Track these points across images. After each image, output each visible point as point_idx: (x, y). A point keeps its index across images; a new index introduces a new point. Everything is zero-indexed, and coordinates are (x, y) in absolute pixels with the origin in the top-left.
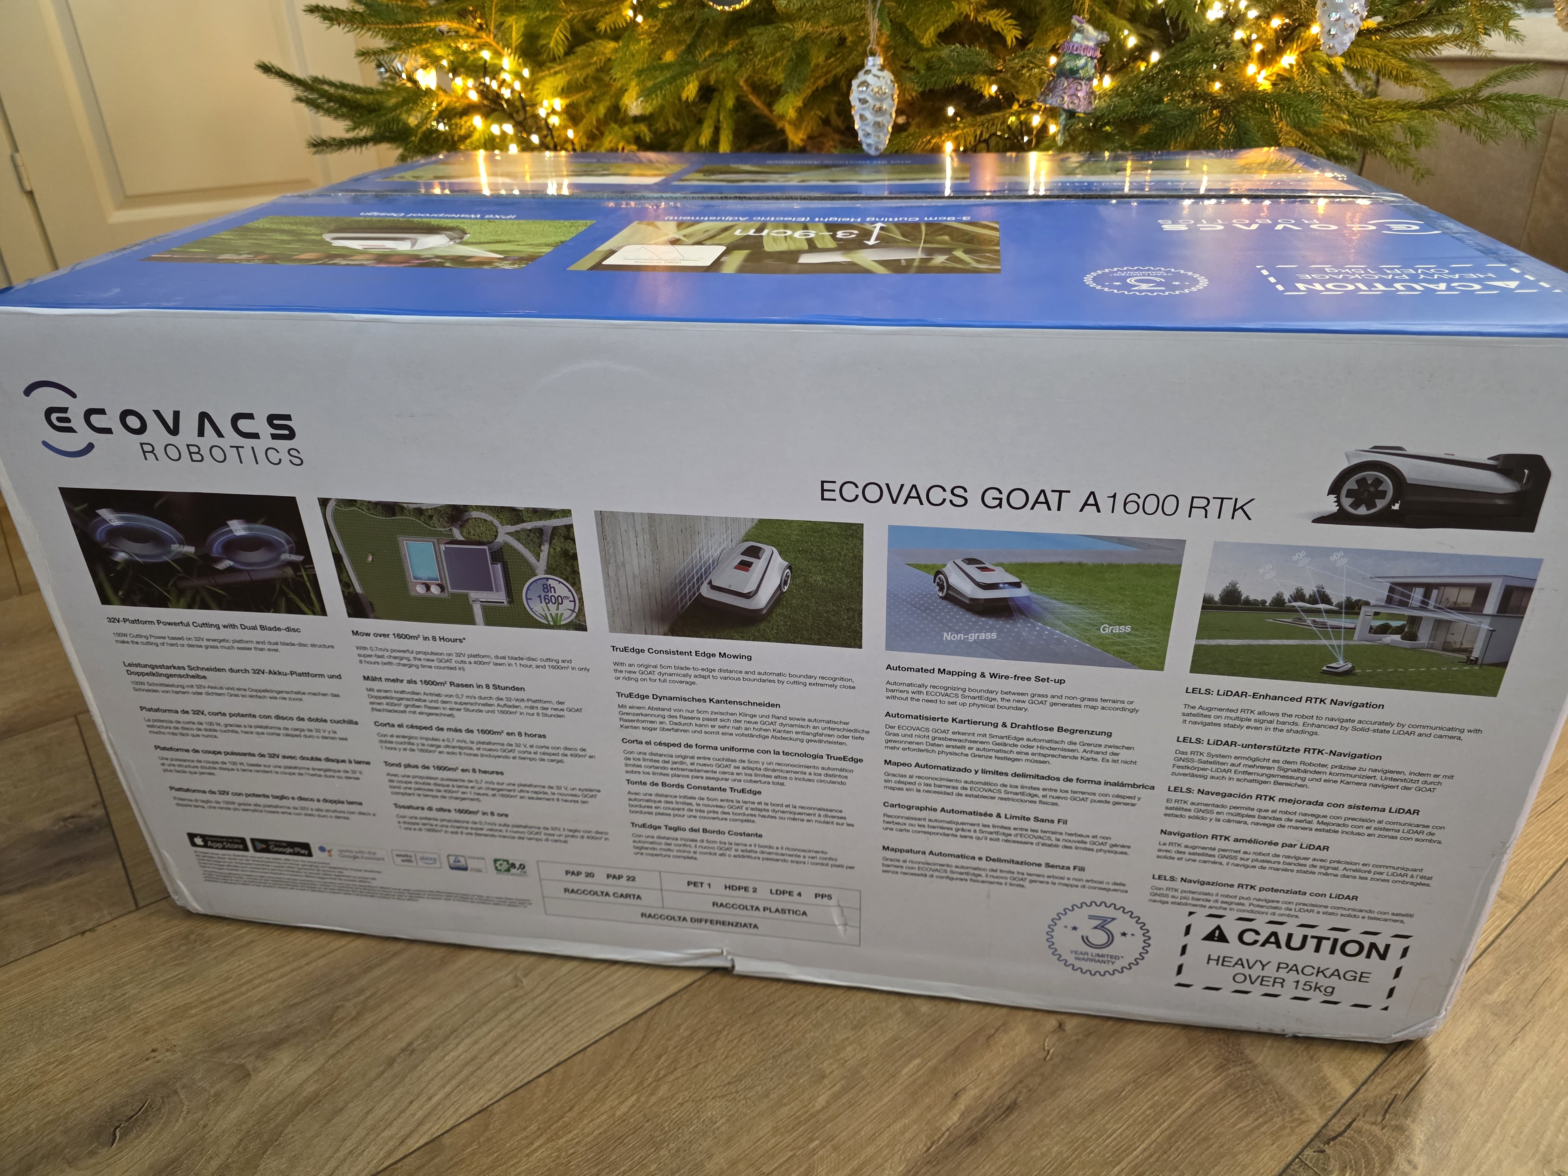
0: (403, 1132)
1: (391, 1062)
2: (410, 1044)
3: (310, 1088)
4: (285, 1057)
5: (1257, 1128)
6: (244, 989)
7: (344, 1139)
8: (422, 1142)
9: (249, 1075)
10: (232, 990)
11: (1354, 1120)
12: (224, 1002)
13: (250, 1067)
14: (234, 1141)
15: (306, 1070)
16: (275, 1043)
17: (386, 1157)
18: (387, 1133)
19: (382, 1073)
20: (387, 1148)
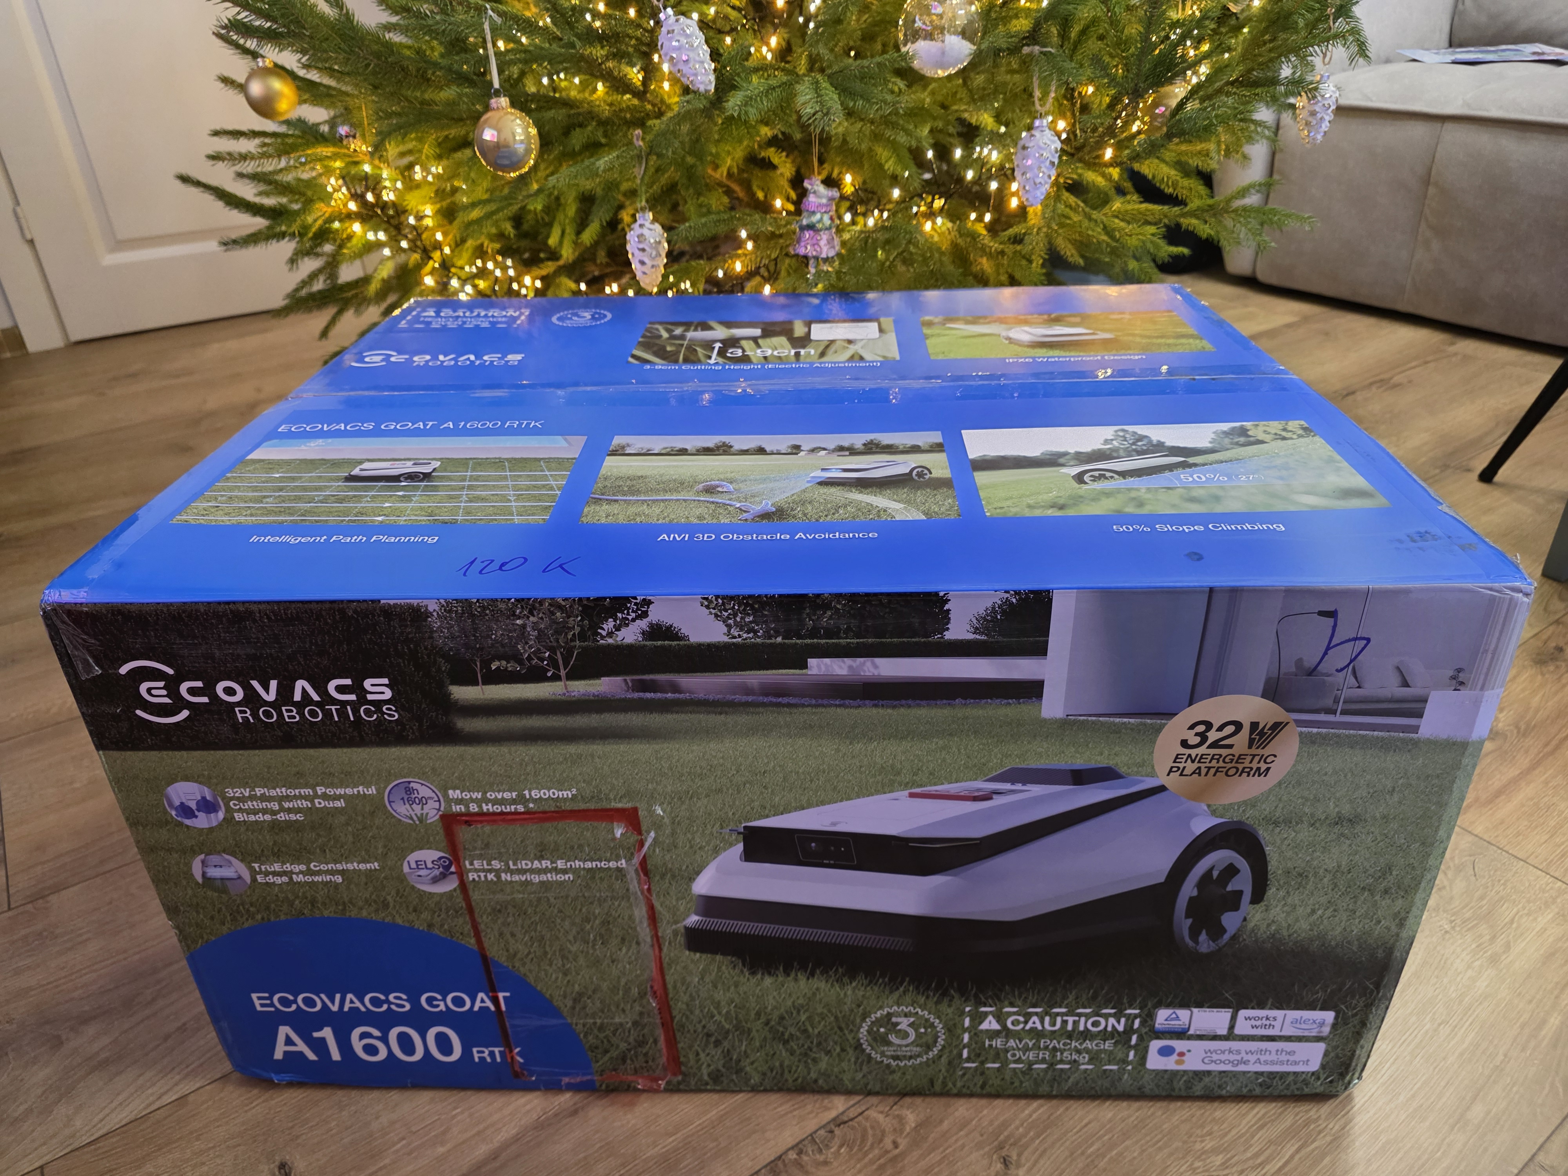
0: (162, 1091)
1: (167, 1037)
2: (184, 1024)
3: (103, 1056)
4: (91, 1030)
5: (791, 1112)
6: (74, 977)
7: (118, 1094)
8: (174, 1098)
9: (62, 1043)
10: (65, 977)
11: (867, 1109)
12: (57, 987)
13: (64, 1037)
14: (39, 1091)
15: (105, 1040)
16: (85, 1020)
17: (145, 1108)
18: (150, 1091)
19: (158, 1045)
20: (147, 1102)
